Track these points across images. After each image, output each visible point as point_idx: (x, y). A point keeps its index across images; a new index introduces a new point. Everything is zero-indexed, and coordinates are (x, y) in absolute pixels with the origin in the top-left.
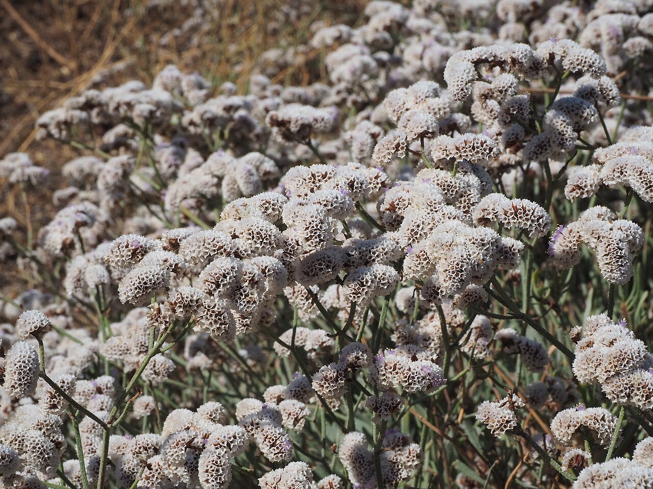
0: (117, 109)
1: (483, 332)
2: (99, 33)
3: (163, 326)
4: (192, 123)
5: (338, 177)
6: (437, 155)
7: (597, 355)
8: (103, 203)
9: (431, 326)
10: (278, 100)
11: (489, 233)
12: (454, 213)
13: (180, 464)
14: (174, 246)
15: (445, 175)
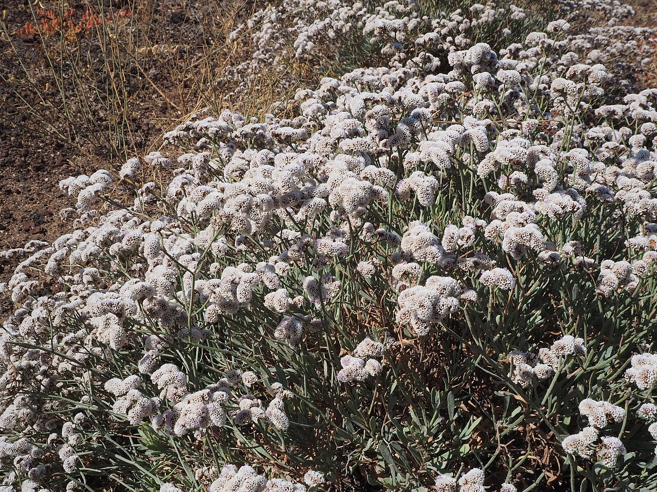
0: (201, 130)
1: (369, 230)
2: (195, 94)
3: (218, 227)
4: (236, 136)
5: (298, 158)
6: (345, 148)
7: (411, 239)
8: (196, 175)
9: (345, 228)
10: (277, 125)
11: (367, 184)
12: (352, 175)
13: (229, 291)
14: (223, 190)
15: (349, 157)
